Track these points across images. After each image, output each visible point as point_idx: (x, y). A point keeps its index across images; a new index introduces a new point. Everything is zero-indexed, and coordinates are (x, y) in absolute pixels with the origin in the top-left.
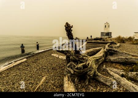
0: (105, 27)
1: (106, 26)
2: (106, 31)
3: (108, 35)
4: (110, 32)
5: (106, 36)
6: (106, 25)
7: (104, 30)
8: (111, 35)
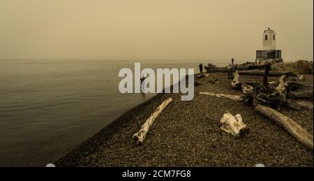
0: (266, 38)
1: (266, 36)
2: (268, 48)
3: (274, 57)
4: (277, 49)
5: (269, 58)
6: (268, 34)
7: (264, 45)
8: (279, 56)
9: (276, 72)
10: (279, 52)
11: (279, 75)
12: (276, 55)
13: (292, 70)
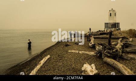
1: (111, 14)
2: (112, 22)
3: (115, 27)
4: (117, 22)
5: (112, 28)
7: (109, 19)
9: (116, 37)
10: (118, 24)
11: (118, 38)
12: (117, 26)
13: (125, 35)
